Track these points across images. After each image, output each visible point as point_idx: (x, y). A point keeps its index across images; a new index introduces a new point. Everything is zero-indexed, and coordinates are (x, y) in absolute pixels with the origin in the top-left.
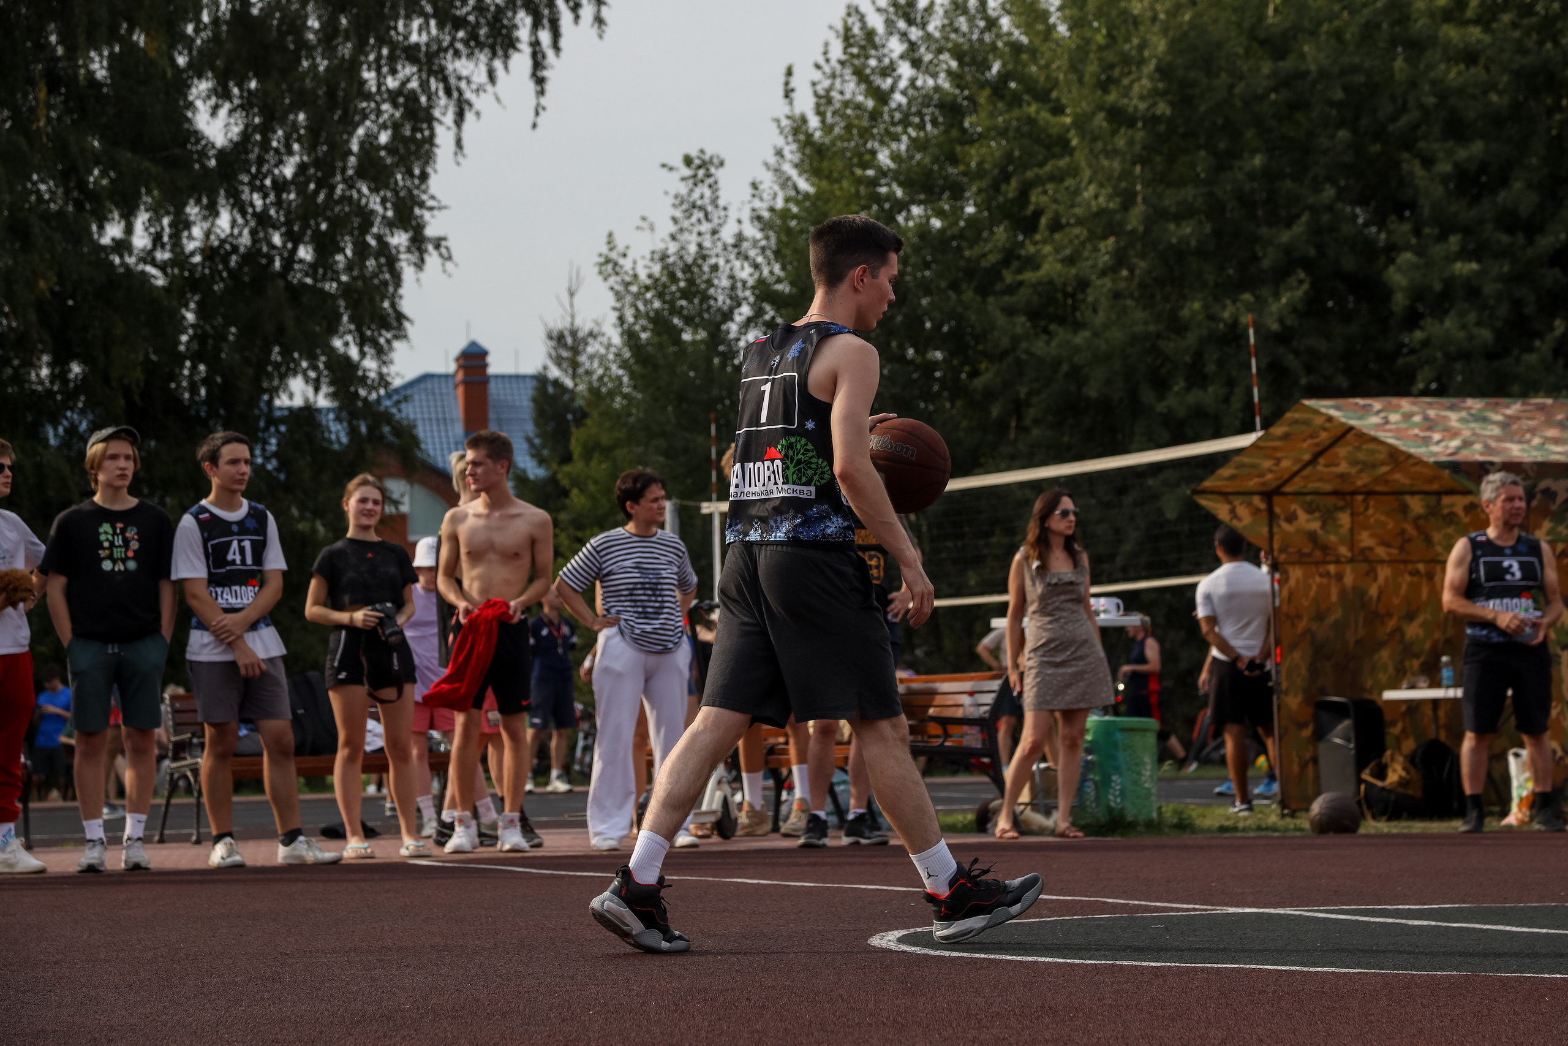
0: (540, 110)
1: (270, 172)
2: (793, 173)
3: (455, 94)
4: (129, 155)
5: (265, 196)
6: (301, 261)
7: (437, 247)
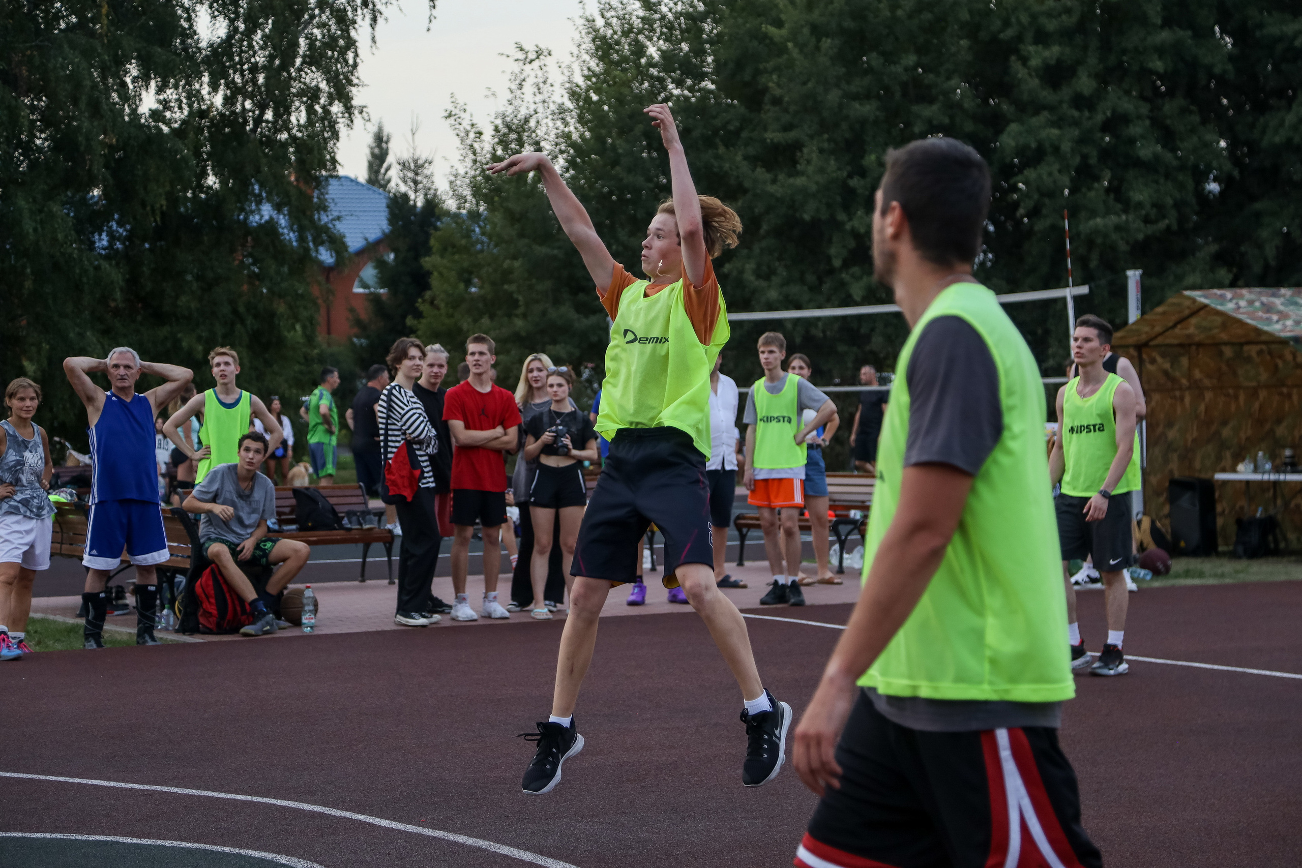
0: (432, 18)
1: (249, 61)
2: (586, 57)
3: (371, 6)
4: (159, 50)
5: (243, 76)
6: (267, 121)
7: (361, 112)
